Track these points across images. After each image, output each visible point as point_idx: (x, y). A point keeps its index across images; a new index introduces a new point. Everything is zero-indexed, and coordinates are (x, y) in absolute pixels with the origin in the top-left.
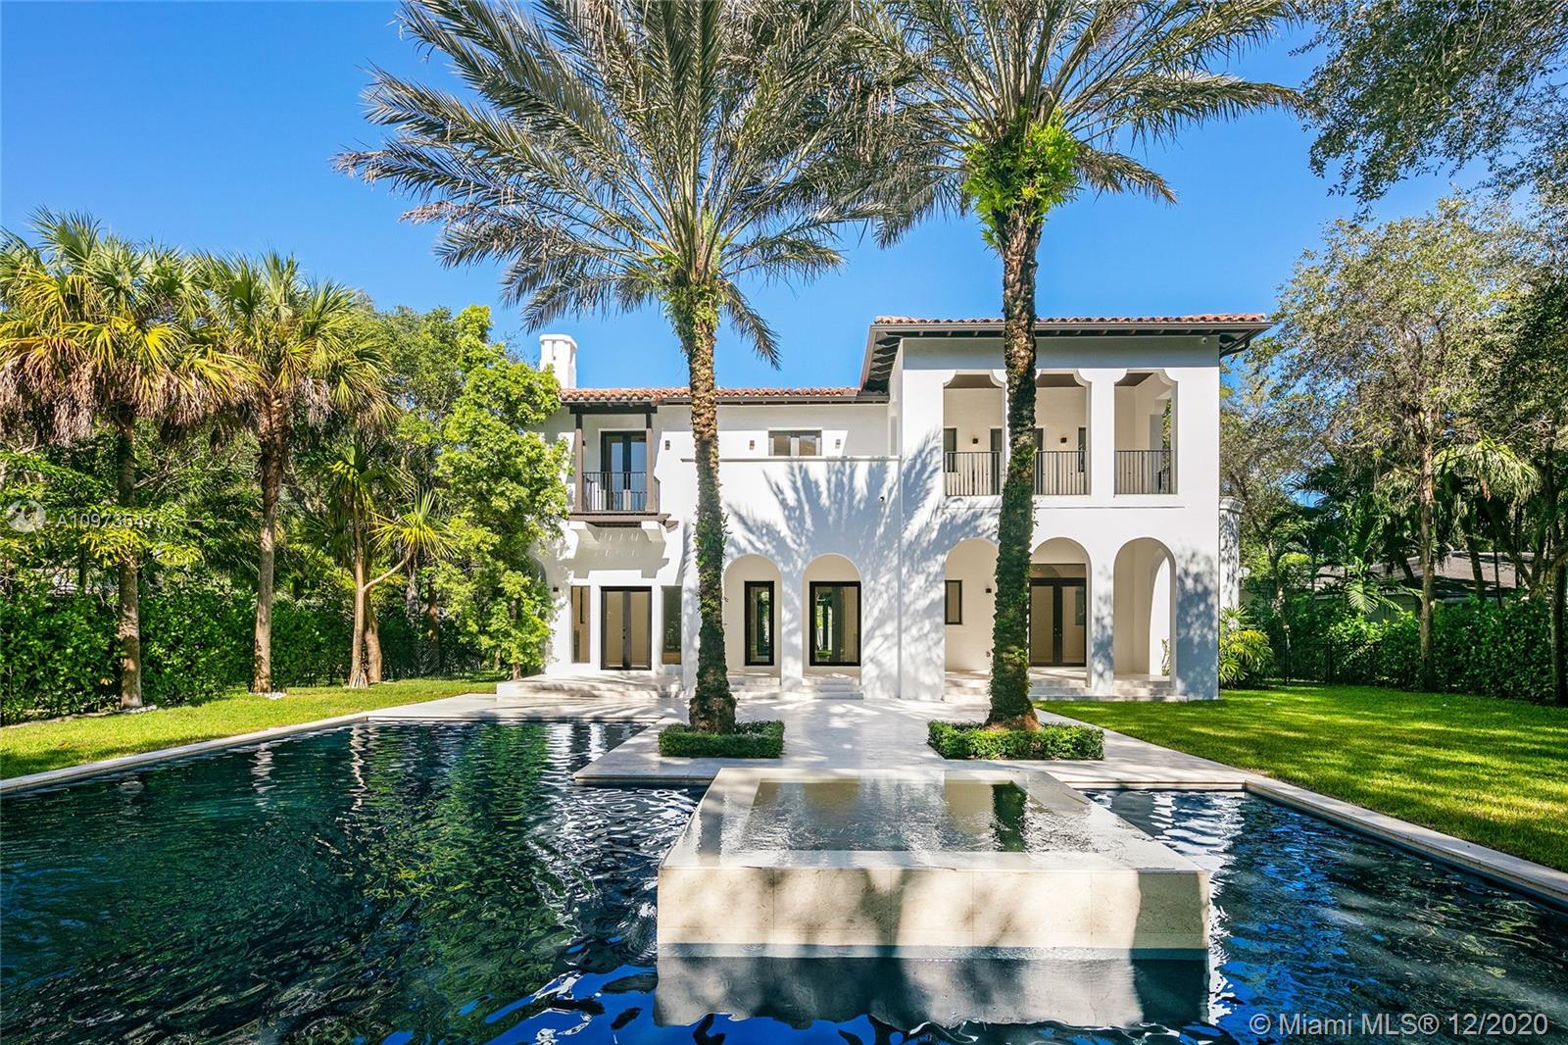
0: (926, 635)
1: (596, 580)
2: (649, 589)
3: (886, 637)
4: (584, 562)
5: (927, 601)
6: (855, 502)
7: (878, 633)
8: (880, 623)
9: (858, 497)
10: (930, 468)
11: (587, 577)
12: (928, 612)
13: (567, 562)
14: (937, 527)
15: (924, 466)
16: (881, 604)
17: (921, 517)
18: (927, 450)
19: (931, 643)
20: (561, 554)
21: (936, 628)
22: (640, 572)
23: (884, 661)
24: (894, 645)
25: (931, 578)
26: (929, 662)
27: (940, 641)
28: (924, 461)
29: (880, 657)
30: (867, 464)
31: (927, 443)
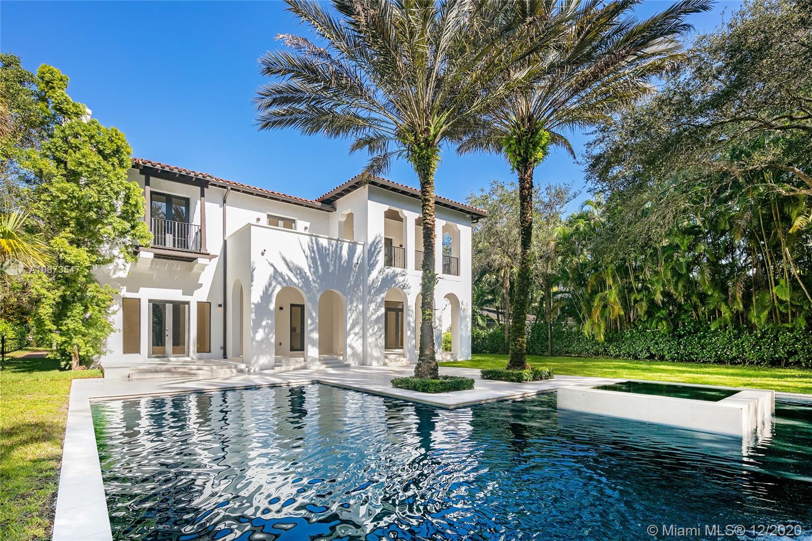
0: (375, 333)
1: (146, 295)
2: (188, 303)
3: (356, 334)
4: (134, 282)
5: (376, 316)
6: (342, 263)
7: (352, 332)
8: (353, 327)
9: (344, 260)
10: (378, 250)
11: (138, 292)
12: (377, 321)
13: (119, 280)
14: (380, 280)
15: (375, 249)
16: (354, 316)
17: (374, 274)
18: (376, 242)
19: (377, 337)
20: (114, 273)
21: (379, 329)
22: (181, 291)
23: (355, 346)
24: (360, 338)
25: (378, 305)
26: (376, 346)
27: (381, 335)
28: (375, 247)
29: (353, 344)
30: (347, 244)
31: (376, 238)
